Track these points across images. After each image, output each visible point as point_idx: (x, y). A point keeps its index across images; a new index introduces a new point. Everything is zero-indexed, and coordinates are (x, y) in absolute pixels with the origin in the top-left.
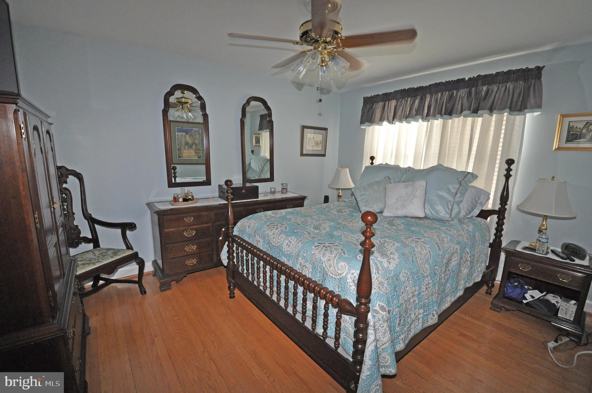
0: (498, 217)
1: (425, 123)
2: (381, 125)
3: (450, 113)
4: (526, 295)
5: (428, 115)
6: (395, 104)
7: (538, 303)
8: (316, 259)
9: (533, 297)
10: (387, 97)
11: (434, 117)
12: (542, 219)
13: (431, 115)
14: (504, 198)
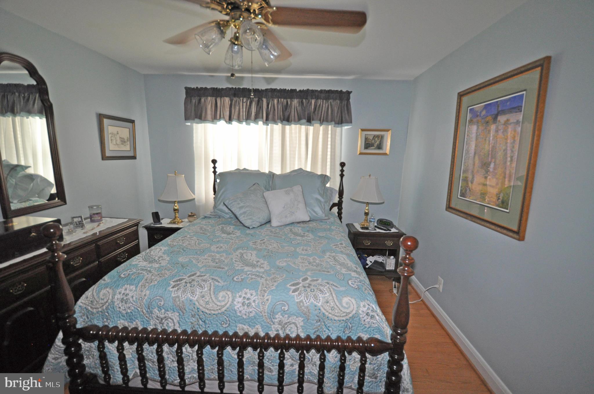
0: (338, 208)
1: (265, 126)
2: (216, 124)
3: (286, 119)
4: (367, 262)
5: (267, 119)
6: (230, 102)
7: (375, 265)
8: (307, 307)
9: (371, 262)
10: (217, 93)
11: (275, 122)
12: (365, 205)
13: (270, 119)
14: (341, 193)
